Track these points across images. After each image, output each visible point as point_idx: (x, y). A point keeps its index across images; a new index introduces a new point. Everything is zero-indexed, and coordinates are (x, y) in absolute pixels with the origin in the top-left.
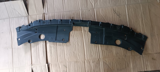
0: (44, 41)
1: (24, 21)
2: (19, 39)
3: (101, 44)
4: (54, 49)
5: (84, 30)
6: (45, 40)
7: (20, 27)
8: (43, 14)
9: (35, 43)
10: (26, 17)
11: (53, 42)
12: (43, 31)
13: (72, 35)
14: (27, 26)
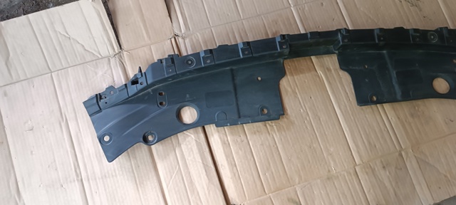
0: (200, 129)
1: (110, 71)
2: (107, 138)
3: (392, 100)
4: (241, 149)
5: (322, 66)
6: (201, 124)
7: (99, 97)
8: (173, 40)
9: (168, 141)
10: (112, 61)
11: (234, 123)
12: (188, 96)
13: (289, 89)
14: (126, 85)
